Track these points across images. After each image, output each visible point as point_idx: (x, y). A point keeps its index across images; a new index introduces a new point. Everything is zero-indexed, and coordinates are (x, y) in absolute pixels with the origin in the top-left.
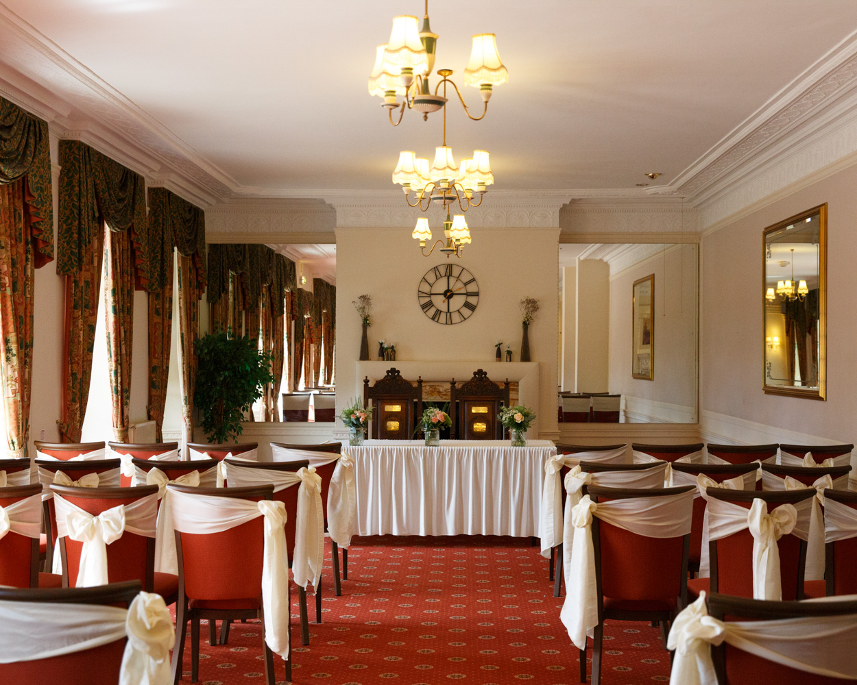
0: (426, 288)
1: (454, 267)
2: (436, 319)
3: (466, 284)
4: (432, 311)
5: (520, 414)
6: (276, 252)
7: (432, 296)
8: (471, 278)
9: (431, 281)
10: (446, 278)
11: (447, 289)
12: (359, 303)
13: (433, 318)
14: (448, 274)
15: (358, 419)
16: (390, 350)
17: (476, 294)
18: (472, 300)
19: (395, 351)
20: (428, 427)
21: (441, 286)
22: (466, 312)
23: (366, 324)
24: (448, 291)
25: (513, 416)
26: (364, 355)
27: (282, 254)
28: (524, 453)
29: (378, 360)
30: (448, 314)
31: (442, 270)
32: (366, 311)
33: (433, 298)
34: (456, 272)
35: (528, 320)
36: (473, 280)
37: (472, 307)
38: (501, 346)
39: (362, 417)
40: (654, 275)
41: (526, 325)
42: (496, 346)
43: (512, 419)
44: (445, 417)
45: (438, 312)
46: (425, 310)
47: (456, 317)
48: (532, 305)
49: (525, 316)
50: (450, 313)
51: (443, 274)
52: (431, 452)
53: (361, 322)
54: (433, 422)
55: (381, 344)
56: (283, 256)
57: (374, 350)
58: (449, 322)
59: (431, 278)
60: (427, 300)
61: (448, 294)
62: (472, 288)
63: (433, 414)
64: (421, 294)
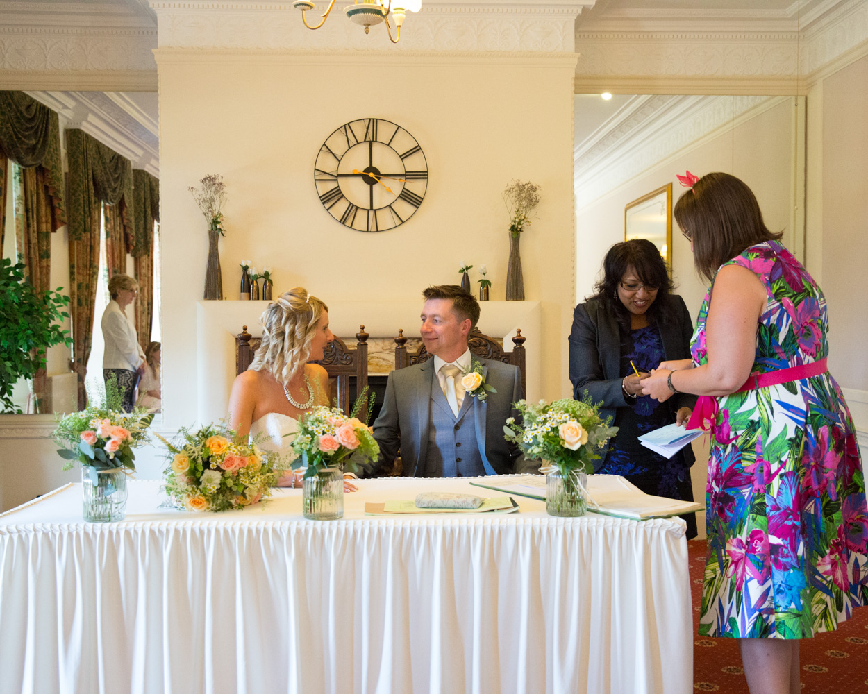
0: (329, 165)
1: (381, 126)
2: (349, 223)
3: (403, 157)
4: (341, 207)
5: (574, 424)
6: (133, 166)
7: (340, 180)
8: (413, 145)
9: (338, 153)
10: (367, 145)
11: (368, 166)
12: (201, 192)
13: (343, 221)
14: (370, 137)
15: (99, 444)
16: (261, 281)
17: (423, 175)
18: (416, 187)
19: (271, 282)
20: (311, 462)
21: (357, 161)
22: (405, 209)
23: (215, 232)
24: (371, 169)
25: (555, 429)
26: (213, 290)
27: (146, 170)
28: (587, 540)
29: (241, 299)
30: (371, 213)
31: (359, 131)
32: (216, 207)
33: (342, 182)
34: (384, 133)
35: (519, 223)
36: (417, 149)
37: (414, 200)
38: (470, 272)
39: (116, 438)
40: (672, 184)
41: (516, 231)
42: (462, 271)
43: (553, 437)
44: (360, 436)
45: (353, 209)
46: (327, 206)
47: (386, 219)
48: (527, 196)
49: (514, 215)
50: (375, 211)
51: (361, 138)
52: (320, 538)
53: (206, 228)
54: (324, 449)
55: (246, 268)
56: (148, 174)
57: (231, 280)
58: (373, 228)
59: (339, 145)
60: (332, 185)
61: (371, 176)
62: (414, 164)
63: (323, 427)
64: (320, 175)
